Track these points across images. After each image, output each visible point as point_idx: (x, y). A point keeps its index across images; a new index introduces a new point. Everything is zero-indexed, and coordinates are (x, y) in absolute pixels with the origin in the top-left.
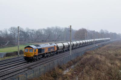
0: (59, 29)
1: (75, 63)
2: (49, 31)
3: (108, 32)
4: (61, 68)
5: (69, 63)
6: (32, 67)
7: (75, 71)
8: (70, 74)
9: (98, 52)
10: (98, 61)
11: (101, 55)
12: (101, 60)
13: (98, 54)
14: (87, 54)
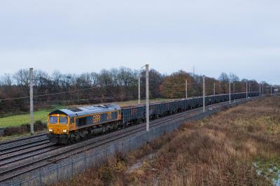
0: (129, 74)
1: (156, 147)
2: (105, 78)
3: (237, 78)
4: (122, 160)
5: (142, 148)
6: (57, 158)
7: (153, 167)
8: (141, 172)
9: (210, 123)
10: (206, 143)
11: (217, 129)
12: (213, 142)
13: (210, 127)
14: (185, 129)
